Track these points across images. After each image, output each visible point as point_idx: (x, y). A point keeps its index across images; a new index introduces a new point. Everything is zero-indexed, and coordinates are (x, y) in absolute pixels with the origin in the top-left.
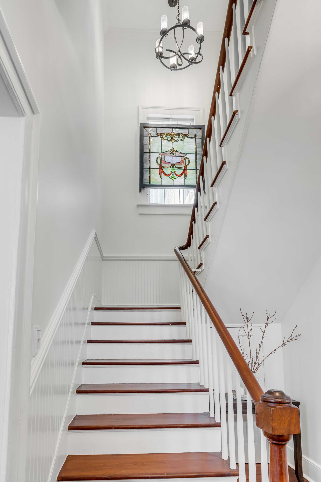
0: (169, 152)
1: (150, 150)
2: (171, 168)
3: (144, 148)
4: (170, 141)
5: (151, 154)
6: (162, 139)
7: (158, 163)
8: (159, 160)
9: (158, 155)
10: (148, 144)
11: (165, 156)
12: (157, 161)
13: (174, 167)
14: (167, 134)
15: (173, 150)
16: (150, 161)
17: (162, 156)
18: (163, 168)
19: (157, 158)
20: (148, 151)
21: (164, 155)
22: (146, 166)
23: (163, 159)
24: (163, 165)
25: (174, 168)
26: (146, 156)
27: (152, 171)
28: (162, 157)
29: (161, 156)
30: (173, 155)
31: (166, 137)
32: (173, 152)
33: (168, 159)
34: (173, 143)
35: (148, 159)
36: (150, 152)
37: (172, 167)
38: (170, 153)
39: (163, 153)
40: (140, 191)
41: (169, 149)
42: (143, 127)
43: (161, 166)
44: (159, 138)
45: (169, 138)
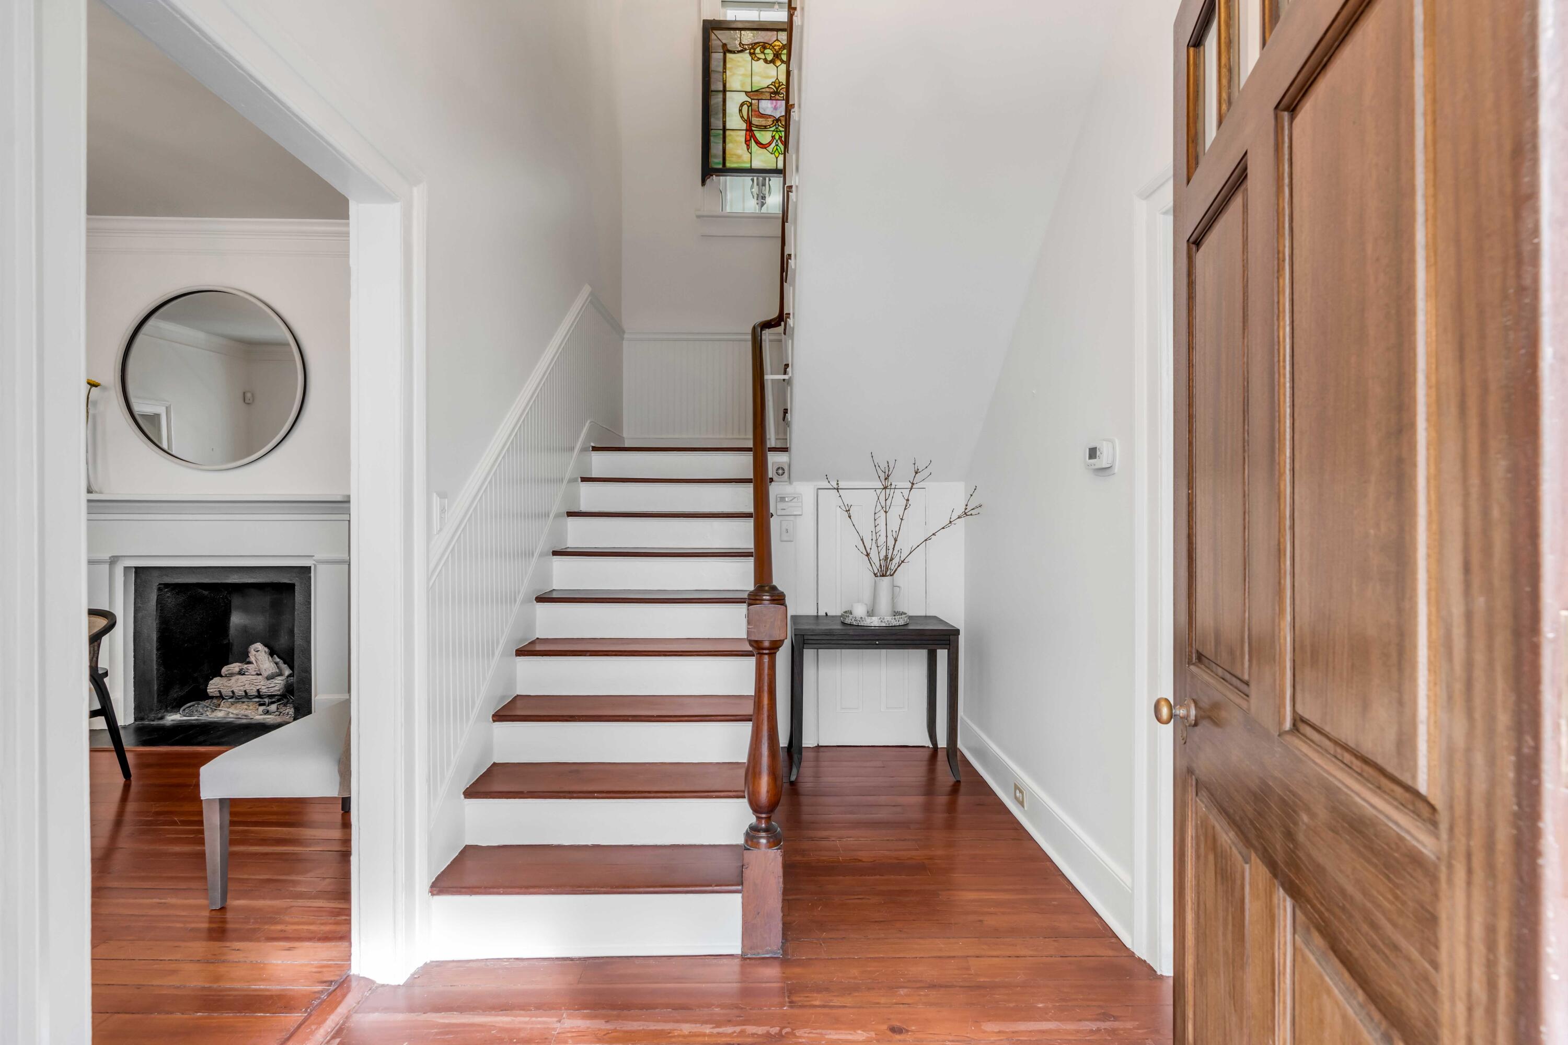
0: (767, 90)
1: (724, 86)
2: (772, 129)
3: (712, 80)
4: (773, 61)
5: (728, 94)
6: (752, 59)
7: (742, 117)
8: (745, 108)
9: (743, 98)
10: (721, 69)
11: (759, 100)
12: (740, 111)
13: (779, 125)
14: (764, 46)
15: (777, 85)
16: (724, 110)
17: (752, 99)
18: (753, 129)
19: (742, 105)
20: (721, 88)
21: (756, 98)
22: (716, 123)
23: (755, 107)
24: (755, 121)
25: (780, 128)
26: (716, 100)
27: (730, 135)
28: (753, 101)
29: (750, 101)
30: (777, 97)
31: (763, 52)
32: (777, 89)
33: (766, 106)
34: (777, 67)
35: (721, 107)
36: (724, 91)
37: (775, 125)
38: (771, 93)
39: (755, 94)
40: (703, 182)
41: (769, 82)
42: (710, 27)
43: (749, 123)
44: (746, 56)
45: (770, 54)
